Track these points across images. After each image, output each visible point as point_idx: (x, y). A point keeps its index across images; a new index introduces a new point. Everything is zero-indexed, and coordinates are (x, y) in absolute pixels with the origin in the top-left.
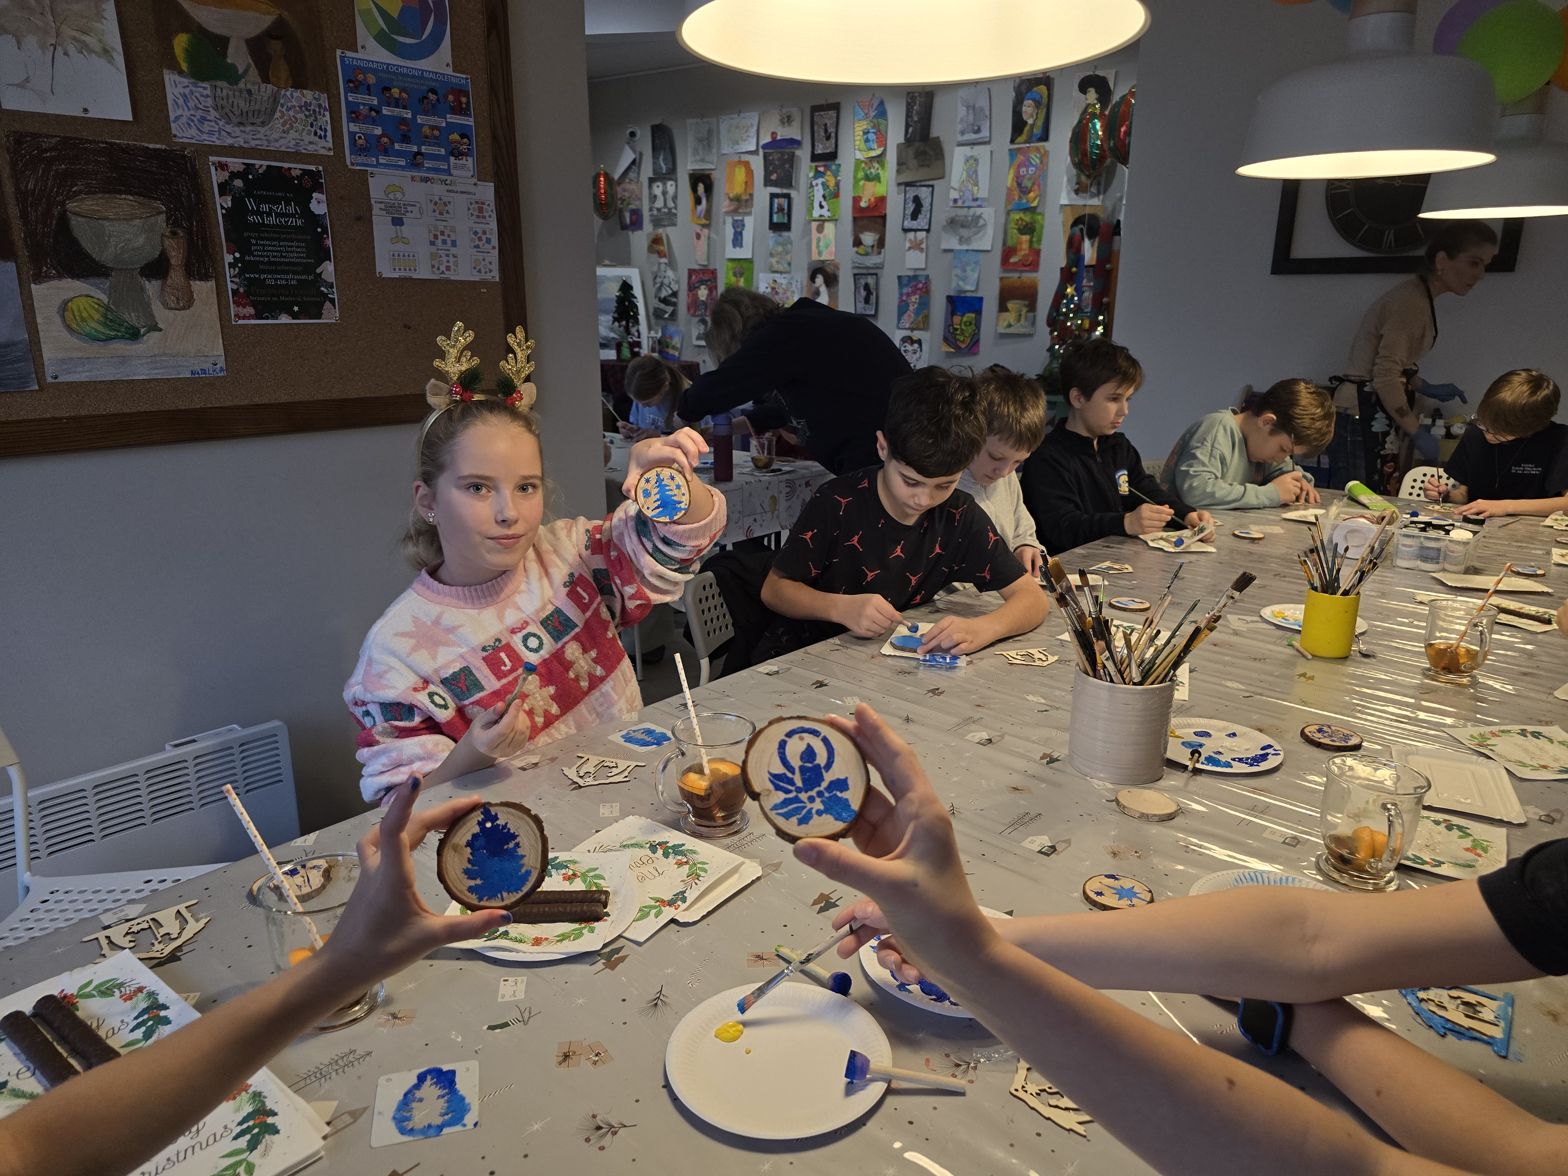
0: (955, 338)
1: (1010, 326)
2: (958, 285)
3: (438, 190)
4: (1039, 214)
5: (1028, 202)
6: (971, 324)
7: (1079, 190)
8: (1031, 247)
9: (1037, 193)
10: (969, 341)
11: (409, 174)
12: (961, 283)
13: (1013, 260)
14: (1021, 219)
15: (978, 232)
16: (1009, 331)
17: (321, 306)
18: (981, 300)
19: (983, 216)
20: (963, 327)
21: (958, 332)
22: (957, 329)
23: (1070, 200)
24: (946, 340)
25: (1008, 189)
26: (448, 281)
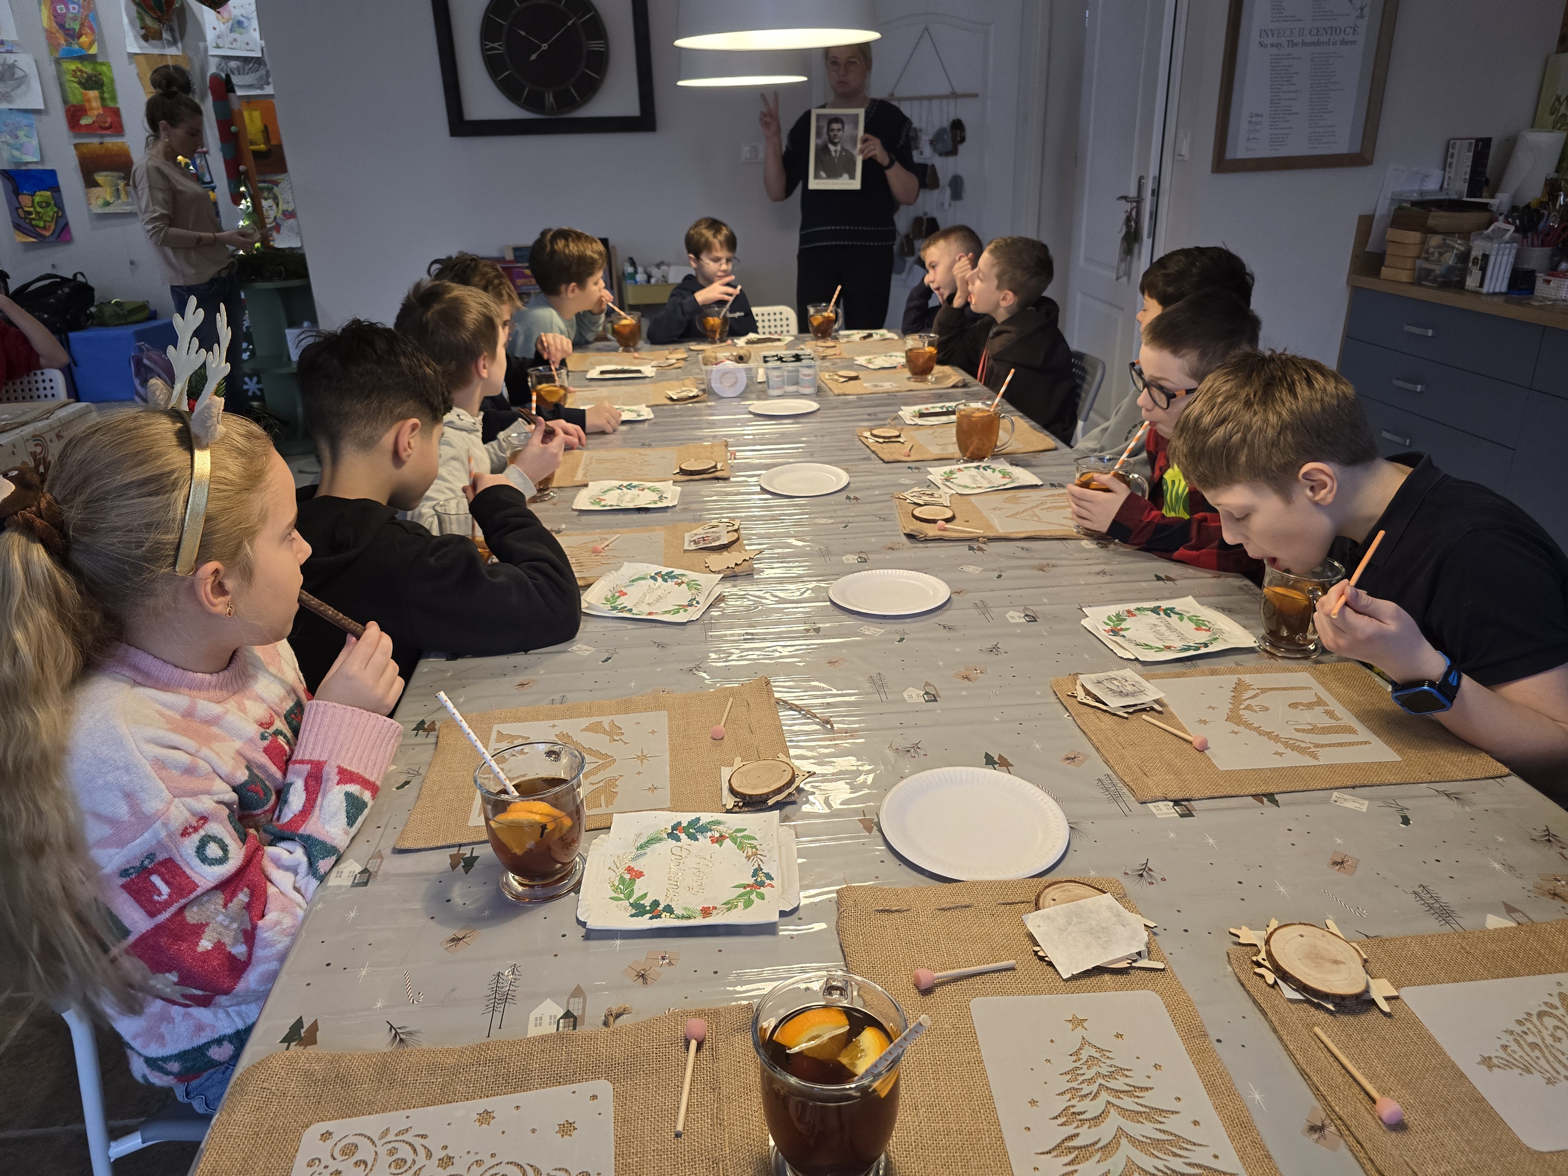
0: (31, 224)
1: (107, 204)
2: (13, 156)
4: (102, 64)
5: (82, 47)
6: (48, 205)
7: (148, 36)
8: (104, 106)
9: (91, 37)
10: (53, 226)
12: (16, 153)
13: (83, 122)
14: (81, 71)
15: (19, 86)
16: (107, 210)
18: (53, 173)
19: (17, 64)
20: (39, 210)
21: (33, 216)
22: (30, 213)
23: (140, 47)
24: (17, 227)
25: (46, 30)
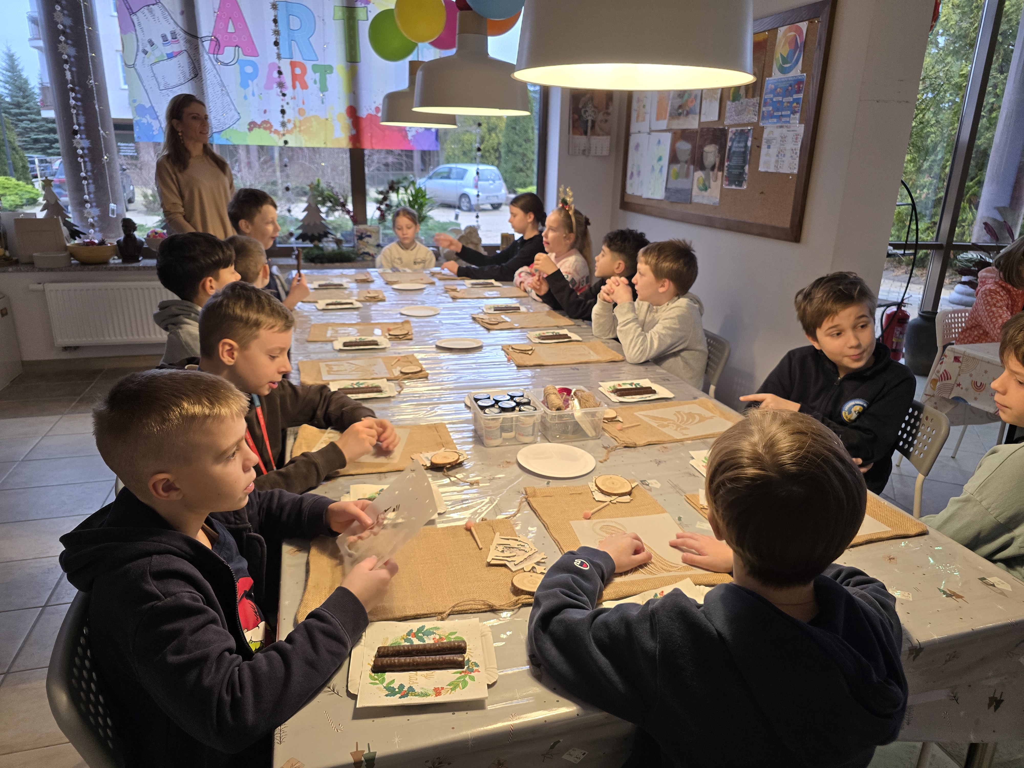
3: (784, 130)
11: (776, 125)
17: (742, 182)
26: (780, 173)
